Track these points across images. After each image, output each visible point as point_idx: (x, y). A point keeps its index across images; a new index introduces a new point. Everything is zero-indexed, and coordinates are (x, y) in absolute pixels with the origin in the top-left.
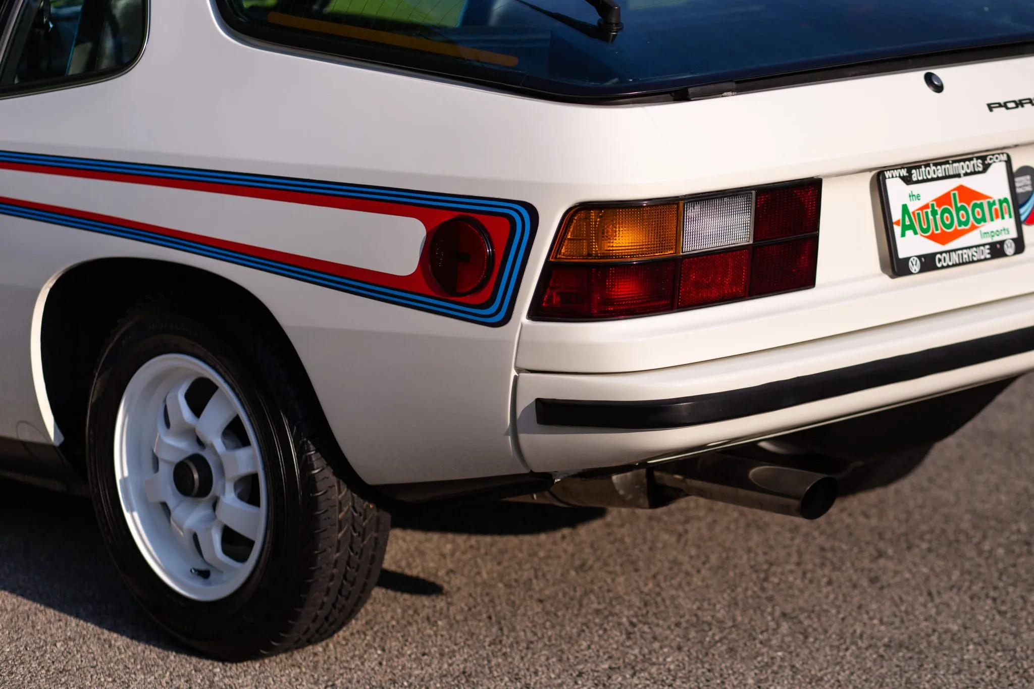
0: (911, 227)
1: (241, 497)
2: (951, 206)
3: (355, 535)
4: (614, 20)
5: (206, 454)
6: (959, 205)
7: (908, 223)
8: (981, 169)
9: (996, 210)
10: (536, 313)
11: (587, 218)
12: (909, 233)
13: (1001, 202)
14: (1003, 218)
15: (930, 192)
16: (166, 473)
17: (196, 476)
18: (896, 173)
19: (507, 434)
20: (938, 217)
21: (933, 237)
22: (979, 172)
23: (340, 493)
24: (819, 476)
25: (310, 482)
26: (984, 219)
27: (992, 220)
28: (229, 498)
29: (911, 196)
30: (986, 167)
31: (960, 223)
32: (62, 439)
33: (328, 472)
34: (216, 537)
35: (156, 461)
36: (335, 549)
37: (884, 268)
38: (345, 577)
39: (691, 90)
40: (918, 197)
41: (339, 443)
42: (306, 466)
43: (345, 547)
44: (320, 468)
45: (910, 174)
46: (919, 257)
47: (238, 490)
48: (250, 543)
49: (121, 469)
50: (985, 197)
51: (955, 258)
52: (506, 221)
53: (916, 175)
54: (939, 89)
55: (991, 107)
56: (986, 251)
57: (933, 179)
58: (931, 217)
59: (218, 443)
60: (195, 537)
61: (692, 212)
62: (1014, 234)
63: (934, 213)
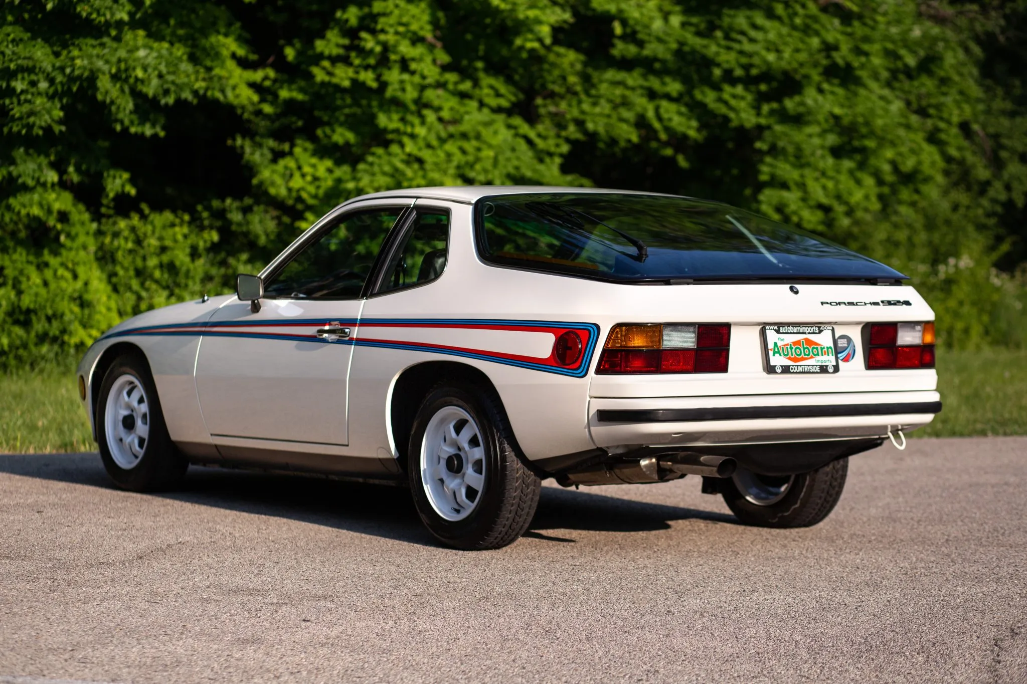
0: (778, 352)
1: (475, 471)
2: (800, 346)
3: (524, 486)
4: (644, 253)
5: (462, 454)
6: (805, 346)
7: (776, 350)
8: (817, 332)
9: (825, 351)
10: (598, 371)
11: (621, 331)
12: (777, 355)
13: (828, 348)
14: (828, 355)
15: (790, 339)
16: (443, 463)
17: (456, 462)
18: (771, 327)
19: (585, 428)
20: (793, 350)
21: (790, 359)
22: (816, 333)
23: (517, 464)
24: (724, 458)
25: (504, 459)
26: (818, 354)
27: (822, 355)
28: (469, 471)
29: (779, 339)
30: (820, 332)
31: (805, 355)
32: (398, 455)
33: (513, 454)
34: (463, 491)
35: (439, 458)
36: (514, 490)
37: (764, 370)
38: (519, 506)
39: (671, 281)
40: (783, 340)
41: (518, 441)
42: (503, 451)
43: (519, 491)
44: (509, 453)
45: (779, 329)
46: (782, 366)
47: (475, 468)
48: (477, 492)
49: (423, 465)
50: (820, 345)
51: (800, 369)
52: (587, 332)
53: (782, 330)
54: (797, 292)
55: (822, 303)
56: (818, 369)
57: (791, 333)
58: (789, 350)
59: (466, 446)
60: (454, 493)
61: (666, 331)
62: (834, 364)
63: (791, 348)
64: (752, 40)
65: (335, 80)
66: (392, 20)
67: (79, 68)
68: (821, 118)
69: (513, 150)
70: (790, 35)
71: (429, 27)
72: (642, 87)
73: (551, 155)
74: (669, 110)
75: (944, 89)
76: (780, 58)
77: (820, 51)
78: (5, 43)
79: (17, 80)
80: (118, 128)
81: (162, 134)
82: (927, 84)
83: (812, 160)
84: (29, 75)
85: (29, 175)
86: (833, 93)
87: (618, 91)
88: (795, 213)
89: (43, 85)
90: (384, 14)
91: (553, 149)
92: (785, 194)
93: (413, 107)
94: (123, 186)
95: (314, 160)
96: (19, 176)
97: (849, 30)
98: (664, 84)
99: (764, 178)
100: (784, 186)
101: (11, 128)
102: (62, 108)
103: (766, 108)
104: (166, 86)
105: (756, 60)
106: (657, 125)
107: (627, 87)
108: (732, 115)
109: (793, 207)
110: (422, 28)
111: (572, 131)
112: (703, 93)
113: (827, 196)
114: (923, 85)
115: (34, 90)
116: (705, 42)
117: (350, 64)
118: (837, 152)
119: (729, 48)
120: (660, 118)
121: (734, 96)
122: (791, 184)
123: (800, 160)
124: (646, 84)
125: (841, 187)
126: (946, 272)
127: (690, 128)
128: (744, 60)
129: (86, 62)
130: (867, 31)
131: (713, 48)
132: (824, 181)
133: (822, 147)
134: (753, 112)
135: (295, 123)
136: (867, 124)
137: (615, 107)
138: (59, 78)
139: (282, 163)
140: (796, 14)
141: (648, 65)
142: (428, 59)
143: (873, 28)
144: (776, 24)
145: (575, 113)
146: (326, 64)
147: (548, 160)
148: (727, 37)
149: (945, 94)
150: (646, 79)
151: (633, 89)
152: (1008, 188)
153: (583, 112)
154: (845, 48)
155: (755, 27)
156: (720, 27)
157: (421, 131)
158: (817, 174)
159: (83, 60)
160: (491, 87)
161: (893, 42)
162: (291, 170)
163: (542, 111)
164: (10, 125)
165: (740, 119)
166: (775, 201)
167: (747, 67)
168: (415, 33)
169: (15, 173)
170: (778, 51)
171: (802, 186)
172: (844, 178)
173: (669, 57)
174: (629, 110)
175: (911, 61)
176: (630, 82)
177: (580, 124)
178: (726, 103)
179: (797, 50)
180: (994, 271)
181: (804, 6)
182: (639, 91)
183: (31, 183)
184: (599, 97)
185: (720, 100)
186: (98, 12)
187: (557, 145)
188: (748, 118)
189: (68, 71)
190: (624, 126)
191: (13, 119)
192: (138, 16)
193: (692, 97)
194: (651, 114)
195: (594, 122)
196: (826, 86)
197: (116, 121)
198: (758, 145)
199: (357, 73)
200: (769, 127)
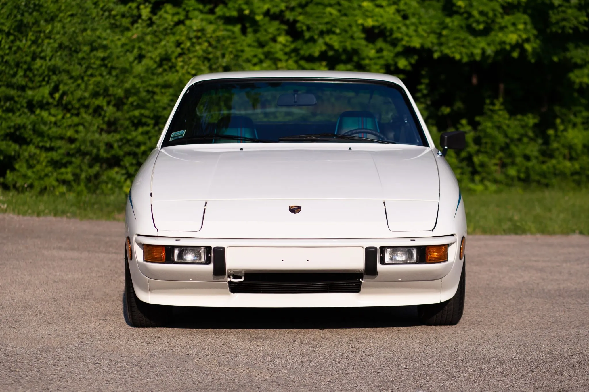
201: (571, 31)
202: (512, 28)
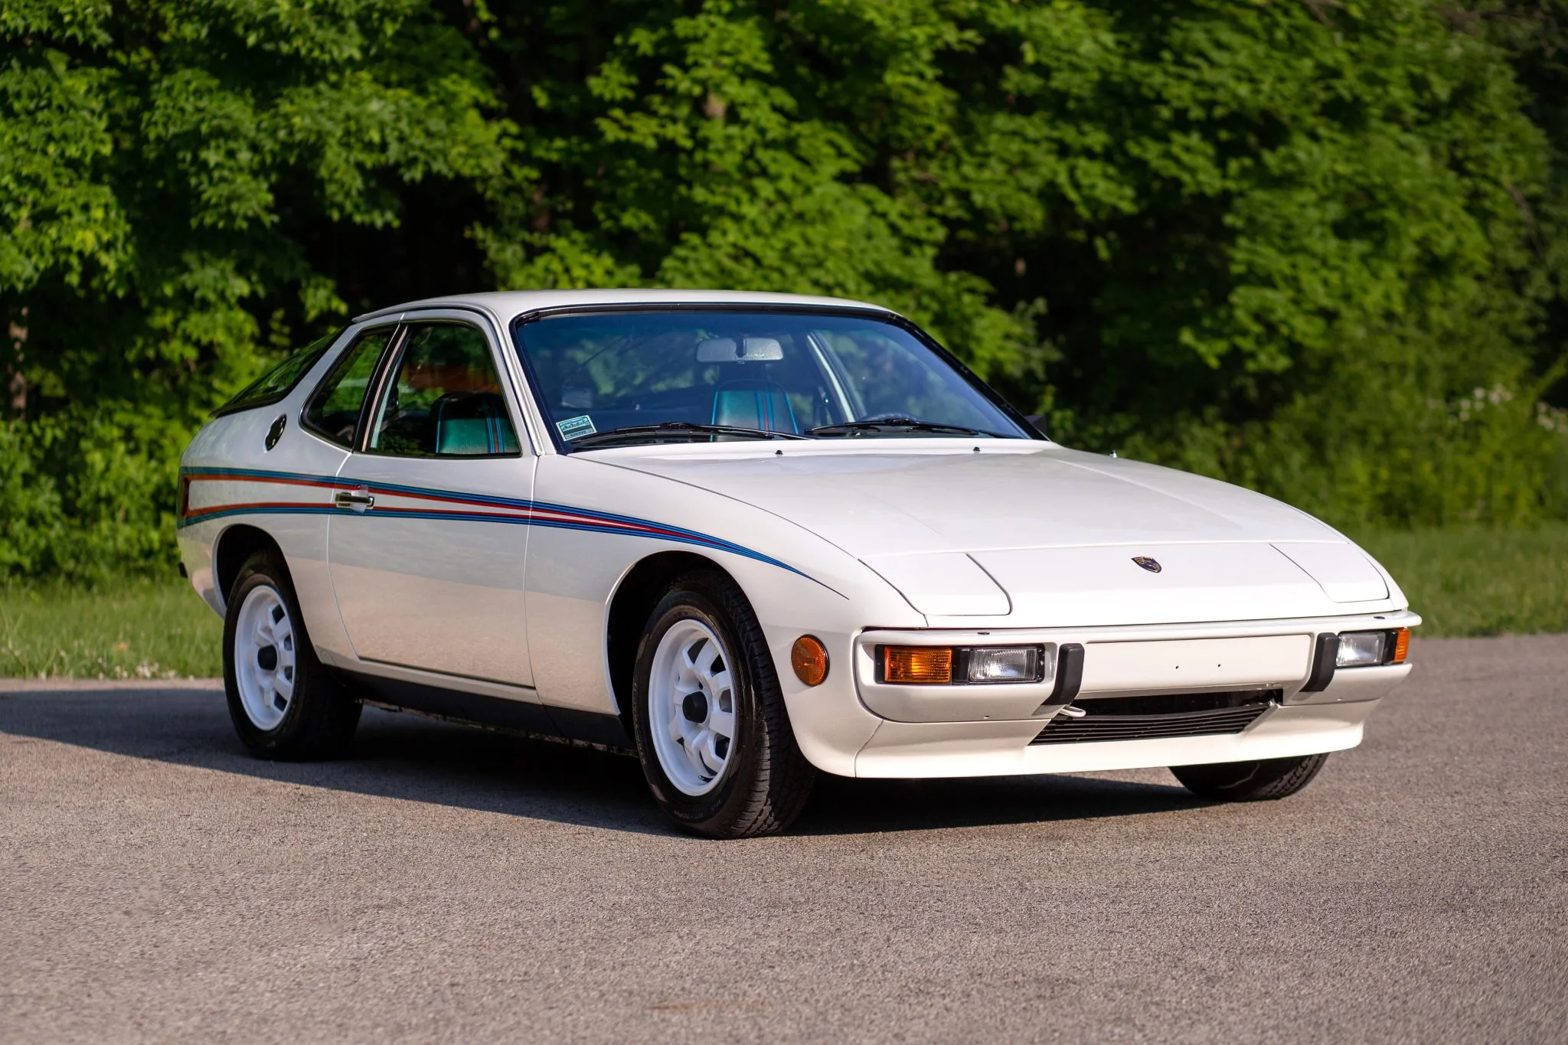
64: (1212, 64)
65: (635, 138)
66: (709, 47)
67: (300, 130)
68: (1317, 179)
69: (869, 236)
70: (1268, 56)
71: (764, 56)
72: (1049, 139)
73: (919, 242)
74: (1091, 173)
75: (1487, 133)
76: (1257, 91)
77: (1315, 80)
78: (184, 96)
79: (208, 148)
80: (335, 215)
81: (396, 224)
82: (1463, 126)
83: (1307, 241)
84: (226, 140)
85: (208, 287)
86: (1333, 141)
87: (1015, 146)
88: (1284, 322)
89: (245, 156)
90: (697, 40)
91: (924, 235)
92: (1269, 294)
93: (737, 176)
94: (329, 300)
95: (587, 259)
96: (196, 289)
97: (1354, 47)
98: (1082, 133)
99: (1237, 269)
100: (1268, 282)
101: (202, 219)
102: (272, 189)
103: (1234, 166)
104: (411, 154)
105: (1221, 95)
106: (1072, 195)
107: (1026, 140)
108: (1186, 177)
109: (1280, 314)
110: (756, 59)
111: (951, 206)
112: (1139, 144)
113: (1329, 295)
114: (1457, 127)
115: (231, 163)
116: (1145, 68)
117: (653, 114)
118: (1341, 230)
119: (1181, 77)
120: (1077, 186)
121: (1188, 149)
122: (1277, 279)
123: (1289, 241)
124: (1055, 134)
125: (1350, 280)
126: (1472, 410)
127: (1123, 199)
128: (1203, 95)
129: (308, 121)
130: (1382, 48)
131: (1158, 78)
132: (1324, 273)
133: (1322, 223)
134: (1216, 172)
135: (563, 204)
136: (1387, 187)
137: (1011, 168)
138: (268, 144)
139: (541, 262)
140: (1276, 24)
141: (1058, 106)
142: (764, 104)
143: (1390, 44)
144: (1247, 40)
145: (952, 179)
146: (617, 113)
147: (916, 251)
148: (1179, 61)
149: (1489, 140)
150: (1054, 127)
151: (1036, 142)
152: (1553, 279)
153: (965, 179)
154: (1351, 73)
155: (1220, 45)
156: (1167, 46)
157: (750, 211)
158: (1315, 263)
159: (303, 119)
160: (831, 143)
161: (1422, 64)
162: (554, 273)
163: (901, 177)
164: (201, 215)
165: (1199, 183)
166: (1255, 303)
167: (1209, 105)
168: (747, 66)
169: (189, 284)
170: (1252, 80)
171: (1293, 282)
172: (1352, 267)
173: (1086, 92)
174: (1034, 173)
175: (1442, 90)
176: (1031, 132)
177: (964, 196)
178: (1176, 160)
179: (1281, 80)
180: (1543, 407)
181: (1286, 13)
182: (1045, 146)
183: (212, 297)
184: (987, 155)
185: (1168, 155)
186: (322, 47)
187: (930, 229)
188: (1210, 180)
189: (282, 134)
190: (1024, 197)
191: (207, 205)
192: (373, 51)
193: (1125, 153)
194: (1063, 179)
195: (982, 192)
196: (1322, 131)
197: (333, 205)
198: (1229, 220)
199: (663, 126)
200: (1241, 194)
201: (244, 225)
202: (78, 217)
